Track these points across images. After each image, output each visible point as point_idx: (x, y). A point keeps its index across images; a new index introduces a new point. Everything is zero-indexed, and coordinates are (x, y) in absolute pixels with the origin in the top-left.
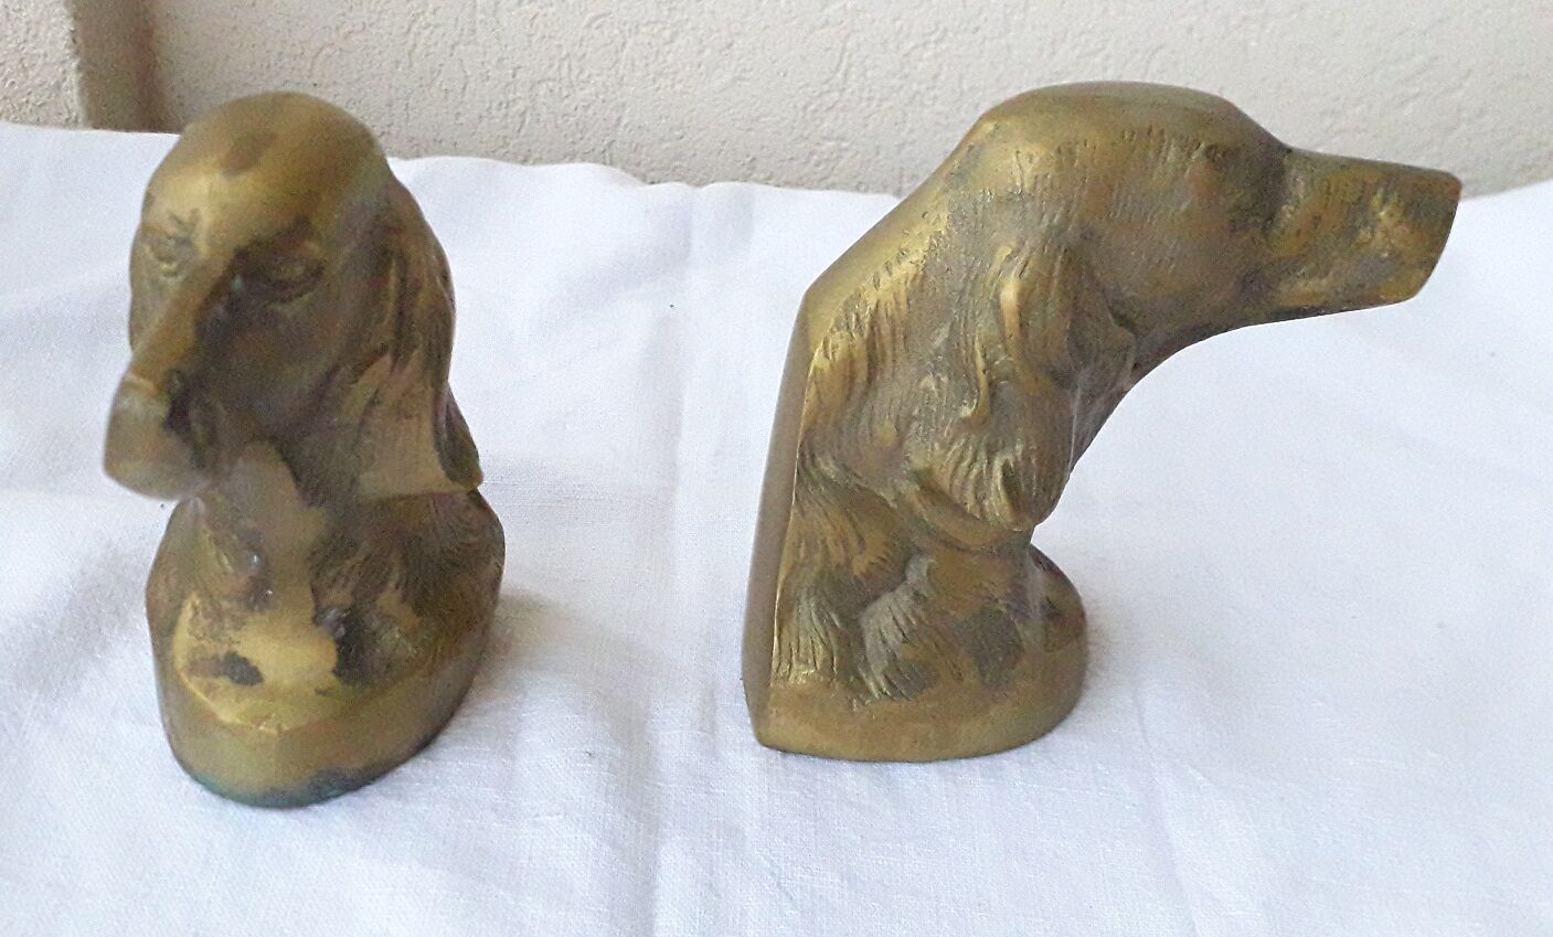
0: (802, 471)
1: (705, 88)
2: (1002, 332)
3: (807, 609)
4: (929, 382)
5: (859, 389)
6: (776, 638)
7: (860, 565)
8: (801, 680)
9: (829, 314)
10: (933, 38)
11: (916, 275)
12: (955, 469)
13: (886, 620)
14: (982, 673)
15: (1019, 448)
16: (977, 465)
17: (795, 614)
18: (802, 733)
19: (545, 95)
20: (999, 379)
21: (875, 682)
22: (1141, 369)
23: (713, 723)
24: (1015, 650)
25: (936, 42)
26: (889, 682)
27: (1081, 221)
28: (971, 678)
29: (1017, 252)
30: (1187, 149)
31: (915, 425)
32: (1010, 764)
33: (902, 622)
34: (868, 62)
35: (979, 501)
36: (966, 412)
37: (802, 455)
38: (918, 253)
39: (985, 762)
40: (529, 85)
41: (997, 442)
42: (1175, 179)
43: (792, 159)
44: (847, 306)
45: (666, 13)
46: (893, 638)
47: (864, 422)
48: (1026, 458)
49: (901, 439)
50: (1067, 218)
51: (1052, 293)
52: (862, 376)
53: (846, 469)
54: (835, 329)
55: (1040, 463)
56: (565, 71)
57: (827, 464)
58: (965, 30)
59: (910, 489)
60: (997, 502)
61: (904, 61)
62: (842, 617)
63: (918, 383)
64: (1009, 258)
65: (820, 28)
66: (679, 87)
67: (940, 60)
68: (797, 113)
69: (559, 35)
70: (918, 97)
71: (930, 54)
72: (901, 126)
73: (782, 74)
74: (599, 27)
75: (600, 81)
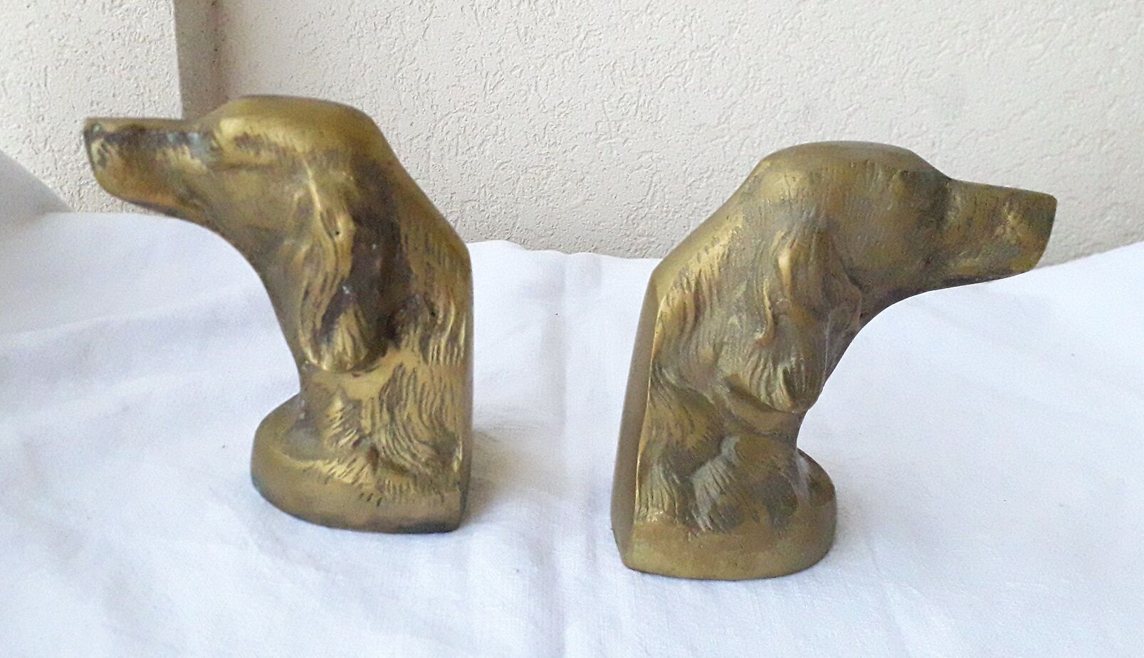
0: (653, 378)
1: (568, 205)
2: (781, 283)
3: (657, 471)
4: (734, 320)
5: (689, 327)
6: (637, 491)
7: (691, 441)
8: (655, 519)
9: (670, 280)
10: (705, 176)
11: (724, 254)
12: (753, 374)
13: (708, 480)
14: (772, 518)
15: (793, 359)
16: (767, 370)
17: (649, 475)
18: (655, 558)
19: (470, 210)
20: (780, 314)
21: (703, 521)
22: (866, 317)
23: (595, 555)
24: (793, 502)
25: (708, 178)
26: (712, 521)
27: (827, 216)
28: (764, 518)
29: (788, 233)
30: (889, 172)
31: (725, 348)
32: (792, 584)
33: (720, 481)
34: (666, 190)
35: (769, 394)
36: (759, 336)
37: (654, 367)
38: (725, 240)
39: (776, 581)
40: (460, 204)
41: (779, 355)
42: (883, 191)
43: (620, 248)
44: (681, 274)
45: (544, 160)
46: (714, 492)
47: (693, 346)
48: (798, 365)
49: (717, 356)
50: (817, 215)
51: (811, 259)
52: (690, 318)
53: (682, 377)
54: (674, 288)
55: (807, 369)
56: (482, 194)
57: (669, 374)
58: (725, 170)
59: (723, 392)
60: (780, 395)
61: (689, 188)
62: (680, 478)
63: (728, 321)
64: (783, 238)
65: (637, 170)
66: (551, 205)
67: (710, 188)
68: (623, 220)
69: (479, 174)
70: (697, 210)
71: (703, 185)
72: (686, 228)
73: (614, 197)
74: (503, 169)
75: (503, 201)
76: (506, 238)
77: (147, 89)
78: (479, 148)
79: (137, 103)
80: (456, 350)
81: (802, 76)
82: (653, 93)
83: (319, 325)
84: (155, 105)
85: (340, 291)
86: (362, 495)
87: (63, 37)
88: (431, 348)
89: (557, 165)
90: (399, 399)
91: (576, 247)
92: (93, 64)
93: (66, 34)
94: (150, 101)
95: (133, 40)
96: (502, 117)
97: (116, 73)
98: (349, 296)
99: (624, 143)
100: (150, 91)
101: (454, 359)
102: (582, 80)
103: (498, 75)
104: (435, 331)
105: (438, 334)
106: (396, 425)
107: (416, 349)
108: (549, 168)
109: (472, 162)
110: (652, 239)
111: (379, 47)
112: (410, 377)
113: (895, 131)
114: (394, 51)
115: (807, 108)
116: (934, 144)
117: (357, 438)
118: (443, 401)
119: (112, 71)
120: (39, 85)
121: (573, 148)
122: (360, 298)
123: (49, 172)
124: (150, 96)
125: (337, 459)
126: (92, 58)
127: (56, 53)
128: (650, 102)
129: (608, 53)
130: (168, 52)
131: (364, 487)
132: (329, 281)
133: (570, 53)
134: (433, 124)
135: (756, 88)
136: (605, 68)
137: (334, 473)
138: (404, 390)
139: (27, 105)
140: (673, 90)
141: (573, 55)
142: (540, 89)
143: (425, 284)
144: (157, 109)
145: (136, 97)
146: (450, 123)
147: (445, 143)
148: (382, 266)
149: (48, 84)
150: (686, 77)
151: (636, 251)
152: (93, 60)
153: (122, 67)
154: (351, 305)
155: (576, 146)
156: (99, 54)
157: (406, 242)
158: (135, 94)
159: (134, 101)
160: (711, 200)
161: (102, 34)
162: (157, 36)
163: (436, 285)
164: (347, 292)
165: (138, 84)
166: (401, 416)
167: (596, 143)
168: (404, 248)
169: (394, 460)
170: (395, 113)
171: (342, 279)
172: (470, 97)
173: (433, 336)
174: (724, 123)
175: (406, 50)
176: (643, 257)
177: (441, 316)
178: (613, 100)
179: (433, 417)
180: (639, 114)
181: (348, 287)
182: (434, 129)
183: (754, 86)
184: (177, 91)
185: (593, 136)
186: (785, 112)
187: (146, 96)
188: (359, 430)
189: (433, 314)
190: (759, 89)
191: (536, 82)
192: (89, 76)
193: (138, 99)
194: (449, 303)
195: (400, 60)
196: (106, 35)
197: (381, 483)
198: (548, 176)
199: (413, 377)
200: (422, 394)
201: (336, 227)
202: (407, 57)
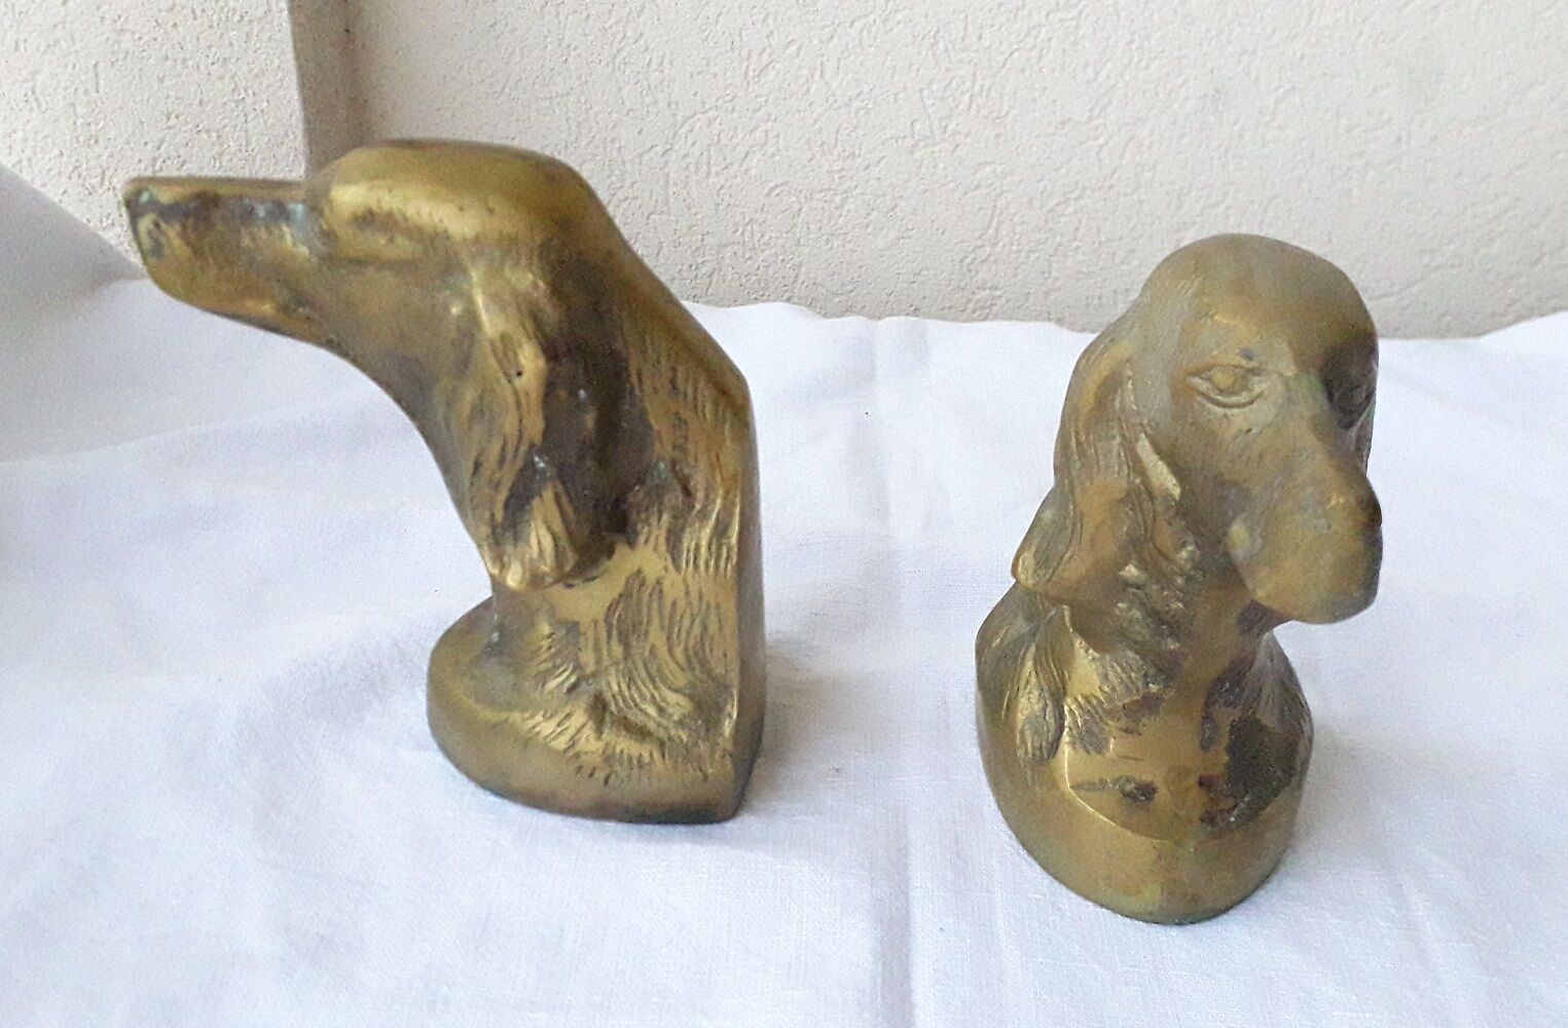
1: (873, 246)
10: (1073, 195)
19: (730, 257)
25: (1077, 199)
34: (1016, 219)
40: (716, 249)
43: (951, 307)
45: (837, 180)
56: (748, 234)
61: (1049, 215)
65: (973, 190)
66: (849, 246)
67: (1080, 215)
68: (954, 266)
69: (743, 203)
70: (1061, 248)
71: (1071, 209)
72: (1046, 275)
73: (941, 231)
74: (777, 195)
75: (780, 242)
76: (785, 297)
77: (250, 92)
78: (741, 165)
79: (235, 114)
80: (724, 550)
81: (1209, 45)
82: (995, 75)
83: (499, 515)
84: (263, 116)
85: (529, 465)
86: (580, 767)
87: (120, 17)
88: (685, 544)
89: (856, 187)
90: (636, 626)
91: (888, 307)
92: (166, 58)
93: (123, 13)
94: (255, 110)
95: (224, 19)
96: (773, 117)
97: (202, 67)
98: (544, 471)
99: (953, 151)
100: (254, 93)
101: (722, 563)
102: (889, 59)
103: (765, 55)
104: (690, 521)
105: (697, 525)
106: (634, 662)
107: (663, 548)
108: (845, 192)
109: (731, 186)
110: (998, 293)
111: (588, 17)
112: (653, 590)
113: (1344, 122)
114: (610, 23)
115: (1217, 91)
116: (1399, 139)
117: (573, 679)
118: (705, 628)
119: (195, 67)
120: (86, 92)
121: (879, 162)
122: (563, 474)
123: (110, 221)
124: (254, 103)
125: (542, 713)
126: (165, 47)
127: (111, 42)
128: (989, 90)
129: (926, 16)
130: (279, 36)
131: (583, 758)
132: (510, 449)
133: (871, 18)
134: (672, 131)
135: (1143, 65)
136: (922, 39)
137: (538, 733)
138: (645, 611)
139: (71, 121)
140: (1023, 70)
141: (875, 21)
142: (829, 73)
143: (674, 447)
144: (266, 122)
145: (233, 105)
146: (697, 129)
147: (689, 160)
148: (598, 421)
149: (101, 90)
150: (1042, 50)
151: (974, 311)
152: (167, 49)
153: (210, 60)
154: (549, 485)
155: (883, 157)
156: (175, 42)
157: (640, 379)
158: (233, 101)
159: (232, 111)
160: (1082, 230)
161: (178, 11)
162: (260, 12)
163: (690, 447)
164: (542, 465)
165: (236, 85)
166: (641, 649)
167: (912, 152)
168: (637, 392)
169: (631, 717)
170: (615, 116)
171: (532, 446)
172: (726, 89)
173: (688, 530)
174: (1099, 116)
175: (628, 21)
176: (984, 320)
177: (700, 495)
178: (934, 88)
179: (691, 653)
180: (974, 106)
181: (541, 457)
182: (673, 139)
183: (1140, 61)
184: (294, 95)
185: (909, 142)
186: (1187, 99)
187: (249, 101)
188: (578, 667)
189: (687, 492)
190: (1147, 67)
191: (822, 64)
192: (161, 76)
193: (237, 106)
194: (713, 477)
195: (620, 36)
196: (184, 12)
197: (609, 752)
198: (844, 201)
199: (657, 589)
200: (672, 616)
201: (518, 364)
202: (629, 33)
